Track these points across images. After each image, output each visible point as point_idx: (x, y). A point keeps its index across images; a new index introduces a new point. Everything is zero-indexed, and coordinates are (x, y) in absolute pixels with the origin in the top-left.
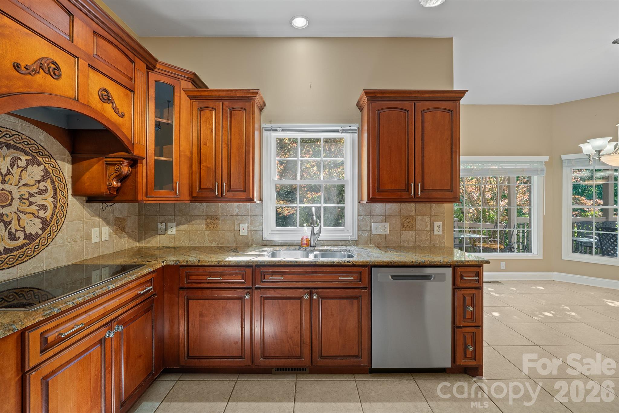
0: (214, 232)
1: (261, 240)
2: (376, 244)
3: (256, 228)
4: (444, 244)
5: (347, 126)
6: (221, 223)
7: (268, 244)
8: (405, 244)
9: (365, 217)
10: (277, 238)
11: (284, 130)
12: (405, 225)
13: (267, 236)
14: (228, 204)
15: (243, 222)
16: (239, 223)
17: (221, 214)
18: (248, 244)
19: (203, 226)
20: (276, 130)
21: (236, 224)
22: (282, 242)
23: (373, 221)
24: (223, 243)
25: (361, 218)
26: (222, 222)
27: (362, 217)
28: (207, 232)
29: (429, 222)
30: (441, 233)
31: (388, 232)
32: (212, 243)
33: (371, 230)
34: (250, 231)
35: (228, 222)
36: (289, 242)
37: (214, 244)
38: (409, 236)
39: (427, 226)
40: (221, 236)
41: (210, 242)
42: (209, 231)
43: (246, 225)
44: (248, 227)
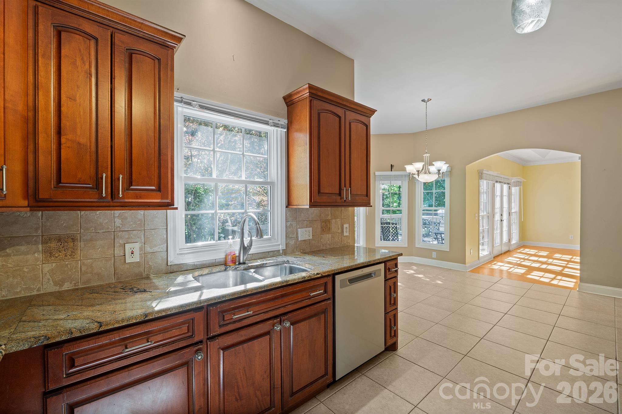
0: (67, 265)
1: (164, 266)
2: (302, 251)
3: (156, 249)
4: (350, 243)
5: (276, 120)
6: (82, 246)
7: (175, 270)
8: (324, 248)
9: (292, 223)
10: (190, 260)
11: (202, 107)
12: (324, 229)
13: (173, 259)
14: (98, 212)
15: (130, 241)
16: (123, 243)
17: (82, 231)
18: (142, 275)
19: (39, 256)
20: (189, 104)
21: (117, 245)
22: (198, 263)
23: (299, 227)
24: (88, 281)
25: (289, 224)
26: (85, 245)
27: (290, 222)
28: (47, 268)
29: (340, 225)
30: (347, 234)
31: (311, 237)
32: (61, 286)
33: (297, 237)
34: (144, 254)
35: (99, 243)
36: (208, 262)
37: (67, 286)
38: (327, 238)
39: (339, 229)
40: (83, 269)
41: (56, 284)
42: (54, 265)
43: (136, 247)
44: (141, 249)
